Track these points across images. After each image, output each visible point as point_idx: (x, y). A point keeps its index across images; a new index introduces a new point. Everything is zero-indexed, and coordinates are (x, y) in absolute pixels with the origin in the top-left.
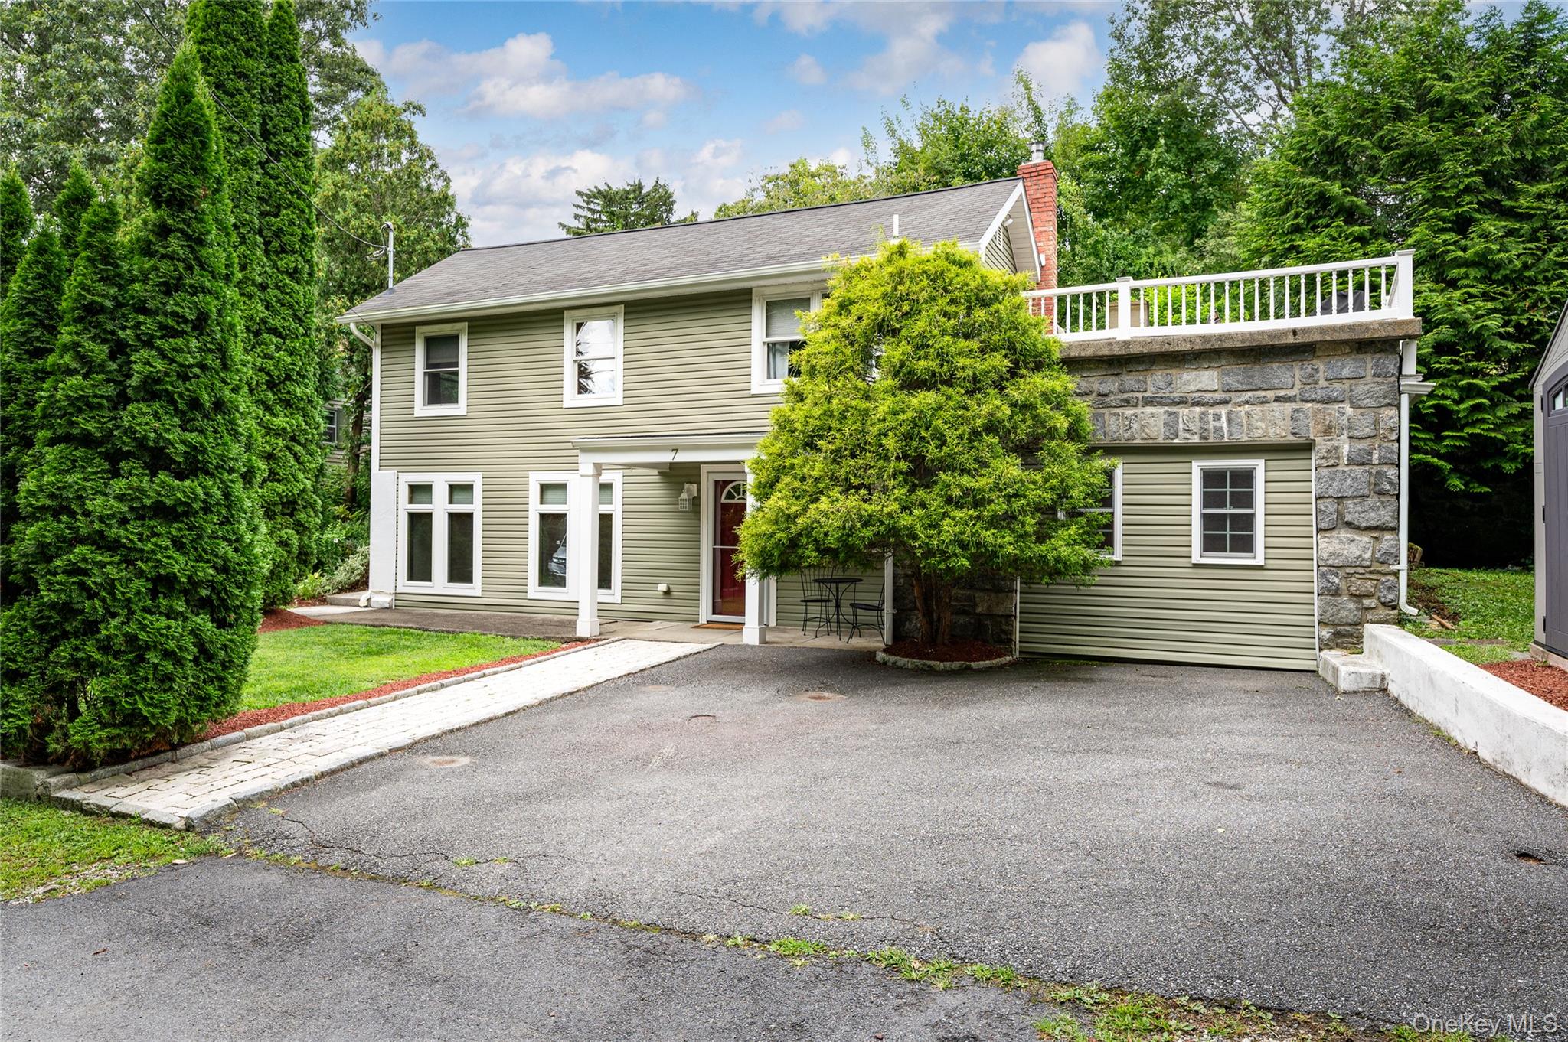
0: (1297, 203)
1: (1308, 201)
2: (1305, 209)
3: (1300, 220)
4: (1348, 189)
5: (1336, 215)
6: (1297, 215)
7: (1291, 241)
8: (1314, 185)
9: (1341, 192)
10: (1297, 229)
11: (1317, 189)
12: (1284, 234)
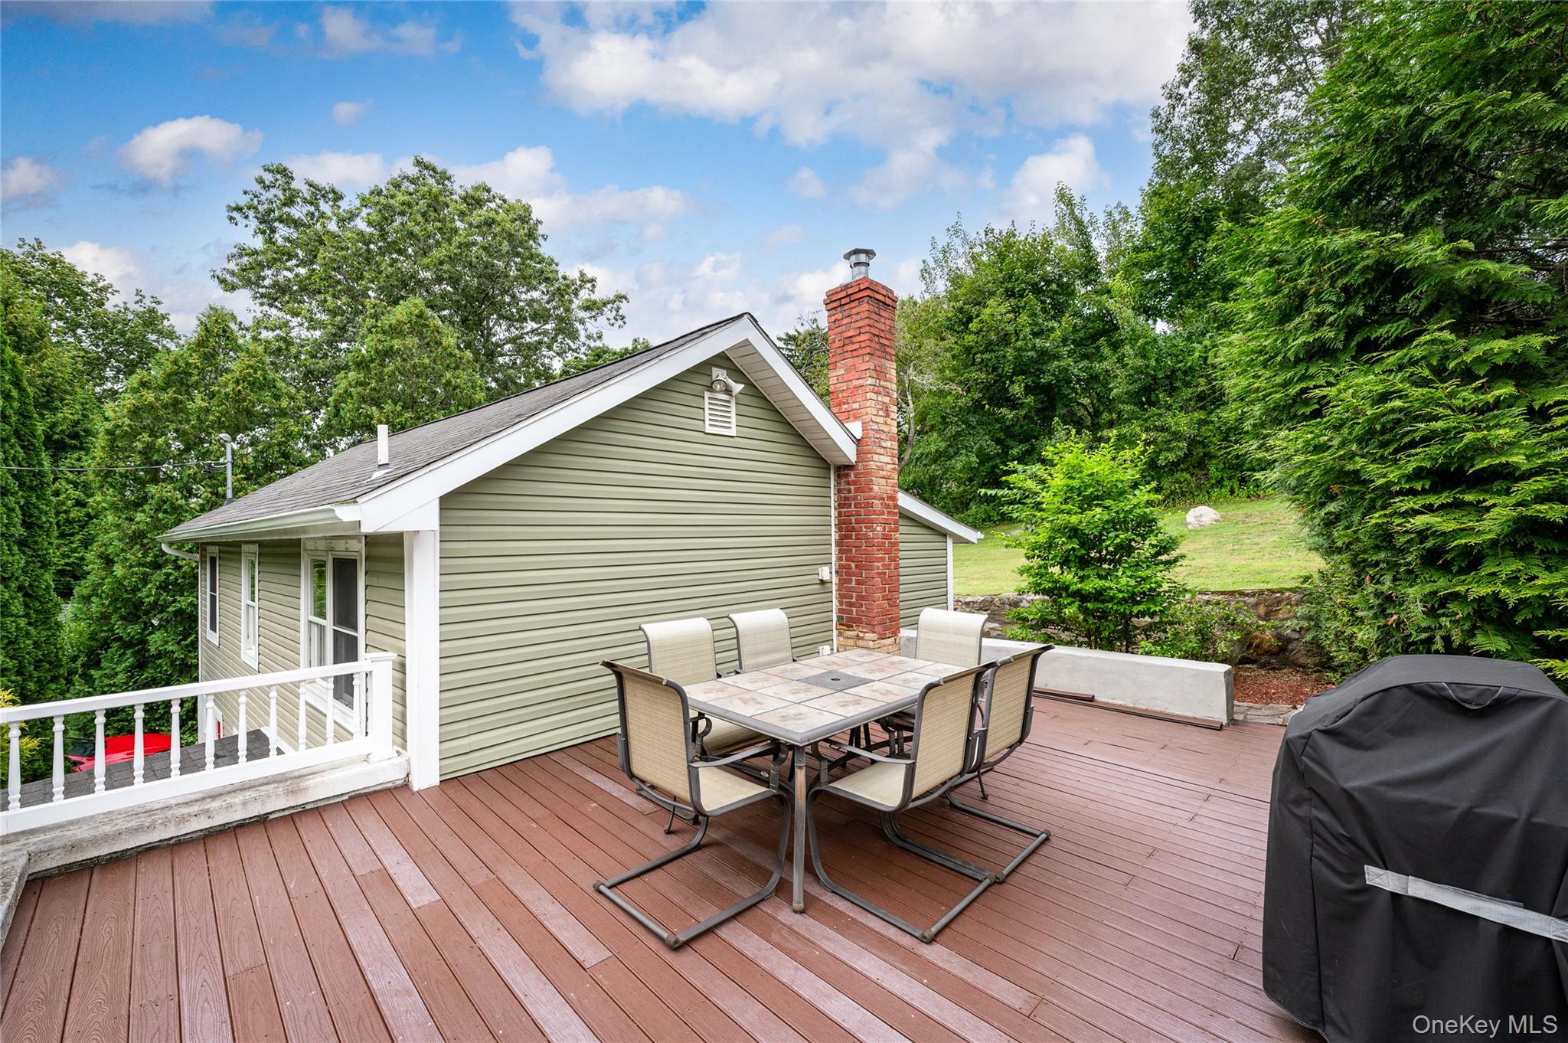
0: (1318, 294)
1: (1345, 289)
2: (1339, 306)
3: (1327, 333)
4: (1466, 244)
5: (1432, 310)
6: (1320, 321)
7: (1303, 378)
8: (1361, 246)
9: (1440, 254)
10: (1320, 352)
11: (1371, 254)
12: (1285, 364)
